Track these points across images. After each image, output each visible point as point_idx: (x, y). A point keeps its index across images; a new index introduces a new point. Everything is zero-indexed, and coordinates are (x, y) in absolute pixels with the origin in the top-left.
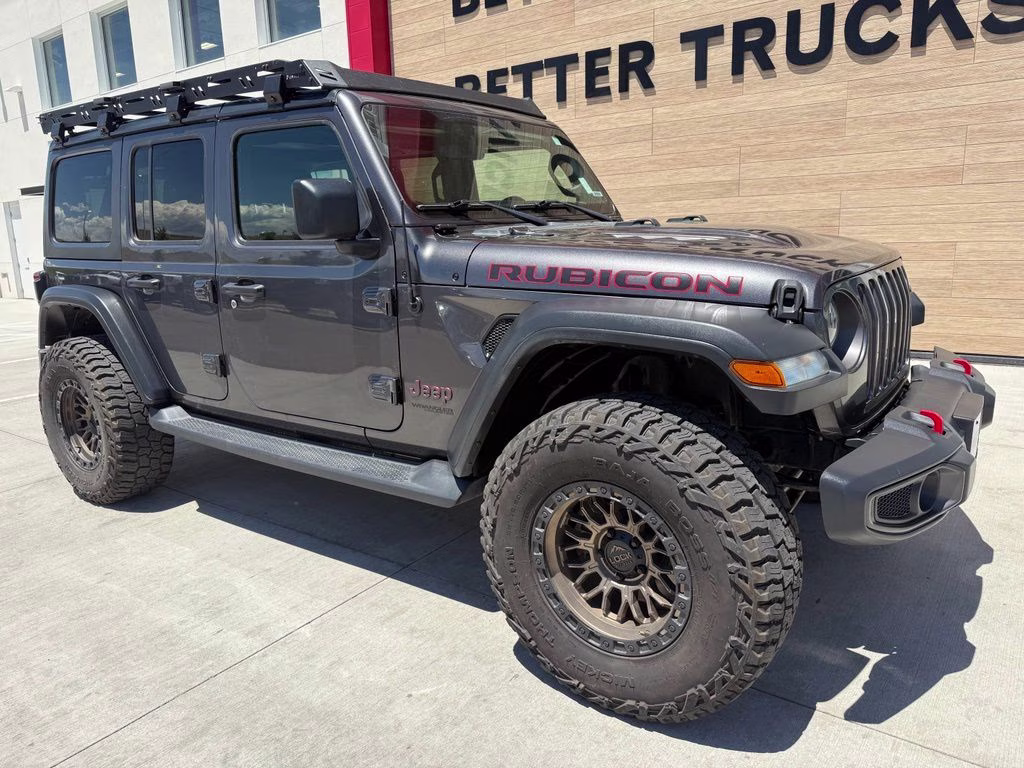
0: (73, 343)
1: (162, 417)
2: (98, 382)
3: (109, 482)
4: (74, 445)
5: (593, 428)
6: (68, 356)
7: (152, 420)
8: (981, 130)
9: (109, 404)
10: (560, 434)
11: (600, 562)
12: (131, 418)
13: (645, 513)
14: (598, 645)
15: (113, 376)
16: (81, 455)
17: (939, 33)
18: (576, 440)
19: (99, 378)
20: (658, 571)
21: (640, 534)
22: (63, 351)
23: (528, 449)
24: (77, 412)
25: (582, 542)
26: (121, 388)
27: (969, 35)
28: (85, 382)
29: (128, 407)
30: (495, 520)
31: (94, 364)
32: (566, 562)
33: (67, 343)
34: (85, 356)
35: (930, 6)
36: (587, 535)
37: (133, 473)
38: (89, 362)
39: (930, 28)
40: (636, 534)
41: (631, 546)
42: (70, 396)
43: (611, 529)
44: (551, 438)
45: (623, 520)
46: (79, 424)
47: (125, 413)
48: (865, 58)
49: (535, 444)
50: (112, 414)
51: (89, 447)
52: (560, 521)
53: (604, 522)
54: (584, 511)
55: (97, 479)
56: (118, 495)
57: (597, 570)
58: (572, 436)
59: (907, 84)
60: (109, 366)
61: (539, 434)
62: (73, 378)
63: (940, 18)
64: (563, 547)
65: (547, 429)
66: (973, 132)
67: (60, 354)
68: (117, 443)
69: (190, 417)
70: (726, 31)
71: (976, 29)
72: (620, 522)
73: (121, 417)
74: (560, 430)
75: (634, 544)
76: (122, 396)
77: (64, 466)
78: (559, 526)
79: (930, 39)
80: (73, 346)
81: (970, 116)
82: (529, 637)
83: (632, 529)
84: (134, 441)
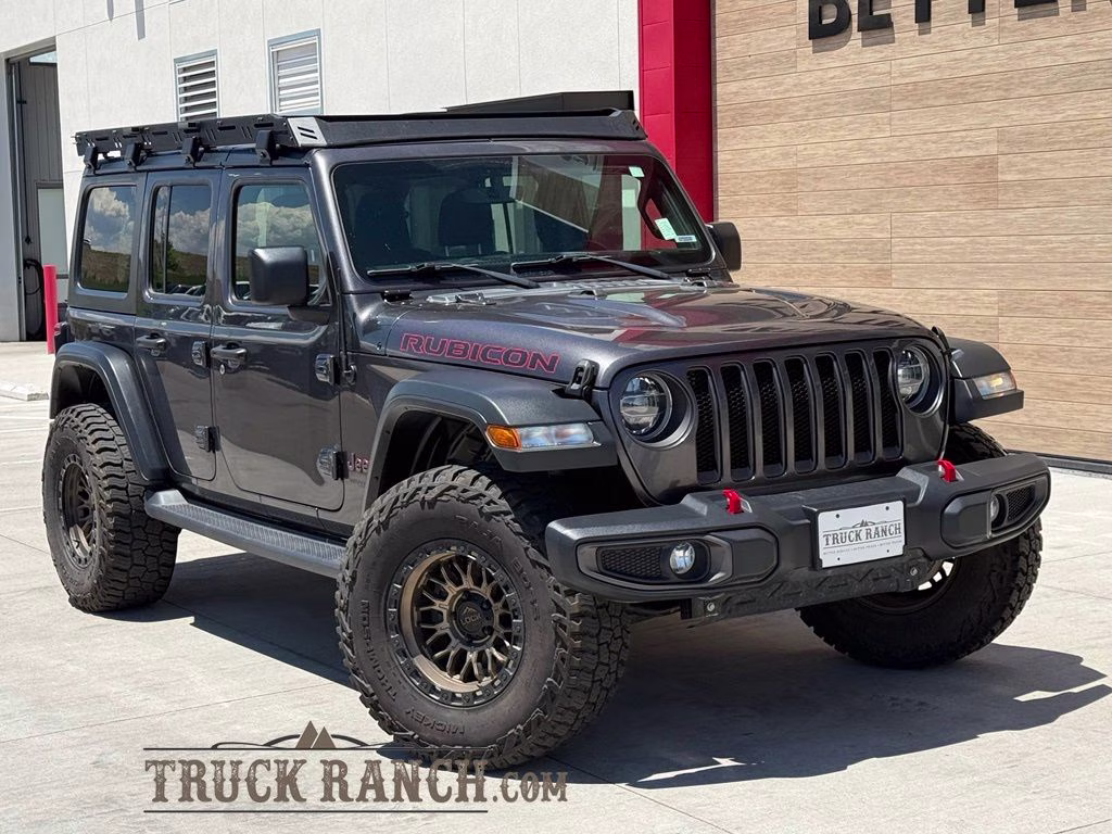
0: (79, 410)
1: (158, 501)
2: (98, 457)
3: (100, 578)
4: (73, 537)
5: (460, 489)
6: (73, 425)
7: (149, 505)
9: (106, 483)
10: (430, 491)
11: (451, 624)
12: (128, 501)
13: (494, 571)
14: (437, 698)
15: (114, 450)
16: (78, 551)
18: (444, 498)
19: (99, 452)
20: (503, 631)
21: (492, 596)
22: (69, 419)
23: (399, 504)
24: (80, 497)
25: (437, 602)
26: (121, 465)
28: (85, 456)
29: (126, 489)
30: (355, 572)
31: (97, 435)
32: (418, 623)
33: (74, 410)
34: (89, 425)
36: (443, 596)
37: (125, 571)
38: (92, 432)
40: (488, 596)
41: (482, 607)
42: (74, 476)
43: (466, 591)
44: (421, 494)
45: (478, 582)
46: (81, 513)
47: (122, 495)
49: (405, 499)
50: (107, 495)
51: (88, 541)
52: (419, 581)
53: (461, 583)
54: (443, 571)
55: (87, 578)
56: (108, 599)
57: (448, 631)
58: (441, 494)
60: (113, 439)
61: (411, 490)
62: (76, 452)
64: (418, 606)
65: (418, 485)
67: (65, 423)
68: (110, 531)
69: (186, 503)
72: (475, 584)
73: (117, 500)
74: (430, 488)
75: (485, 606)
76: (122, 475)
77: (60, 564)
78: (417, 585)
80: (79, 413)
82: (371, 691)
83: (485, 591)
84: (128, 530)
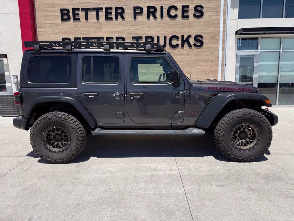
8: (194, 65)
17: (186, 45)
27: (191, 46)
35: (185, 39)
39: (185, 44)
48: (173, 48)
59: (181, 55)
63: (186, 42)
66: (193, 65)
70: (143, 38)
71: (192, 45)
79: (185, 46)
81: (192, 62)
